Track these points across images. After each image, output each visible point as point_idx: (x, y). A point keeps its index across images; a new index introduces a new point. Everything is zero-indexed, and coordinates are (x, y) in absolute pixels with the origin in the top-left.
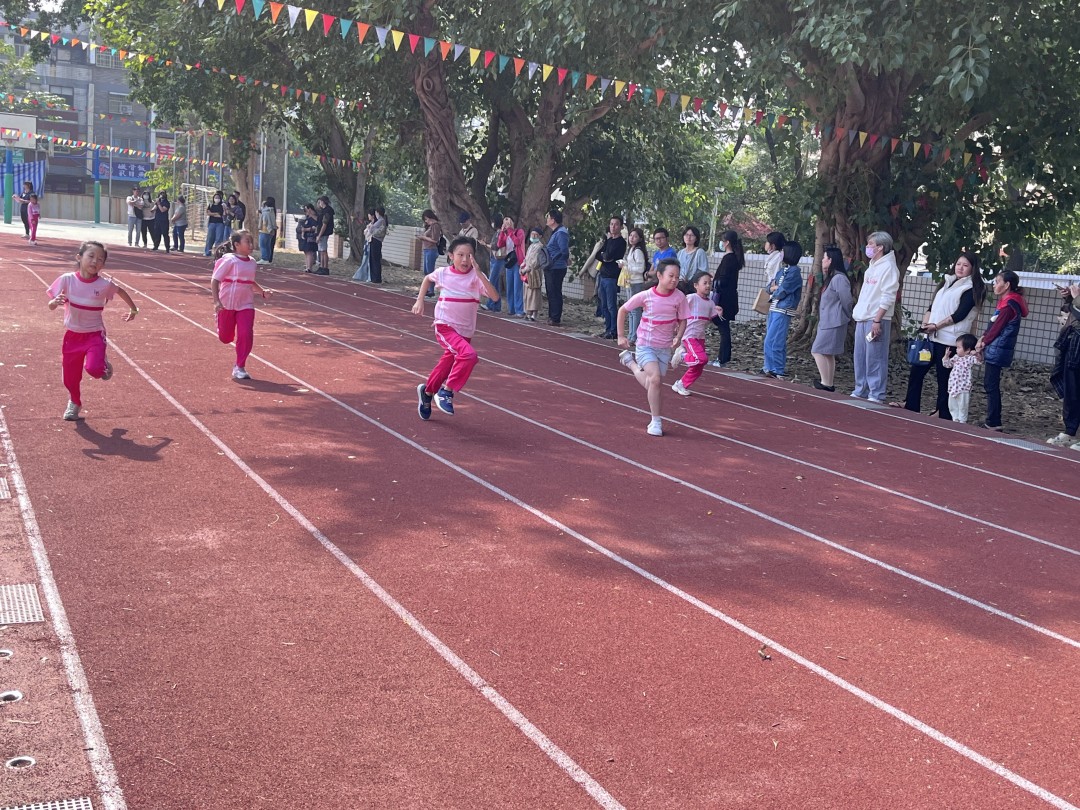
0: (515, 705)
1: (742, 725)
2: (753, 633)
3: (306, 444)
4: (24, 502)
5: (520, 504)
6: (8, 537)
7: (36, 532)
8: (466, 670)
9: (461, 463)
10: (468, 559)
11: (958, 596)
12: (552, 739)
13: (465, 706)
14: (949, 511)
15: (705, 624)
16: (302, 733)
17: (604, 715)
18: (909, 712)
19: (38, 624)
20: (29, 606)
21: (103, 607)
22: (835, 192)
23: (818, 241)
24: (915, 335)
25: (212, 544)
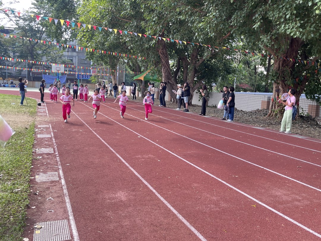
4: (63, 182)
5: (217, 178)
7: (67, 194)
10: (209, 204)
22: (279, 75)
23: (274, 89)
24: (304, 114)
25: (124, 198)
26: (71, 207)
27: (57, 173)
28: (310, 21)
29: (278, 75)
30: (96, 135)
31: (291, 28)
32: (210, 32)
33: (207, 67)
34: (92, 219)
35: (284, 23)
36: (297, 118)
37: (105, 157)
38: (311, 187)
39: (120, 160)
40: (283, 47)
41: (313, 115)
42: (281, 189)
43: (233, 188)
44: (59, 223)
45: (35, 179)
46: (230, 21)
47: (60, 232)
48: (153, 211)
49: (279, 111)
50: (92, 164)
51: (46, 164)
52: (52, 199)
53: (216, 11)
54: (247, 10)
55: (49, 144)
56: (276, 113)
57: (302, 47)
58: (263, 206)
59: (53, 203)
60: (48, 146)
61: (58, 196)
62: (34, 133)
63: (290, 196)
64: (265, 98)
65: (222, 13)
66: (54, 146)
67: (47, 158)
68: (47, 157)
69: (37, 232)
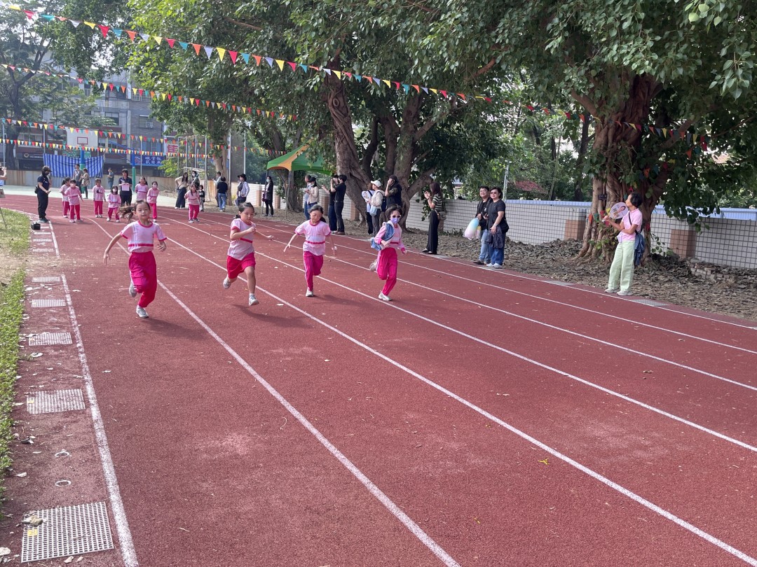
3: (291, 349)
5: (461, 400)
22: (607, 161)
23: (594, 193)
24: (661, 251)
25: (241, 450)
26: (113, 473)
27: (79, 392)
28: (674, 38)
29: (605, 160)
30: (175, 301)
31: (631, 53)
32: (449, 59)
33: (441, 140)
34: (166, 500)
35: (617, 41)
36: (647, 259)
37: (196, 353)
38: (673, 417)
39: (233, 359)
40: (615, 96)
41: (682, 253)
42: (607, 422)
43: (498, 421)
44: (84, 510)
45: (25, 406)
46: (493, 33)
47: (86, 532)
48: (311, 478)
49: (606, 244)
50: (164, 370)
51: (54, 369)
52: (68, 454)
53: (461, 9)
54: (533, 6)
55: (61, 323)
56: (599, 248)
57: (658, 97)
58: (565, 462)
59: (70, 462)
60: (58, 326)
61: (82, 447)
62: (22, 297)
63: (625, 437)
64: (574, 214)
65: (476, 15)
66: (72, 327)
67: (56, 356)
68: (56, 353)
69: (31, 533)
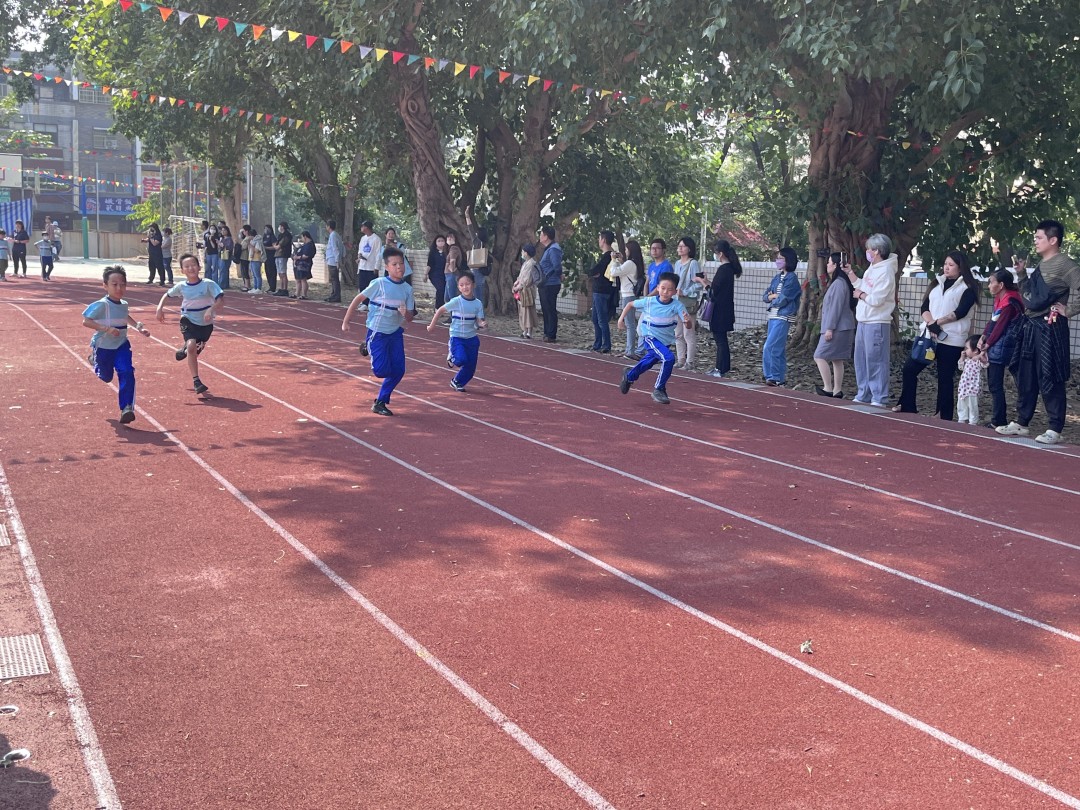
0: (538, 740)
1: (773, 751)
2: (777, 653)
3: (308, 475)
4: (24, 548)
5: (529, 527)
6: (9, 585)
7: (38, 580)
8: (486, 706)
9: (466, 488)
10: (479, 587)
11: (982, 604)
12: (579, 775)
13: (487, 743)
14: (964, 515)
15: (727, 646)
16: (321, 780)
17: (631, 747)
18: (943, 729)
19: (44, 676)
20: (33, 658)
21: (110, 655)
22: (826, 196)
23: (811, 246)
25: (218, 584)
26: (49, 608)
31: (821, 40)
34: (115, 632)
35: (804, 19)
37: (171, 481)
42: (715, 547)
